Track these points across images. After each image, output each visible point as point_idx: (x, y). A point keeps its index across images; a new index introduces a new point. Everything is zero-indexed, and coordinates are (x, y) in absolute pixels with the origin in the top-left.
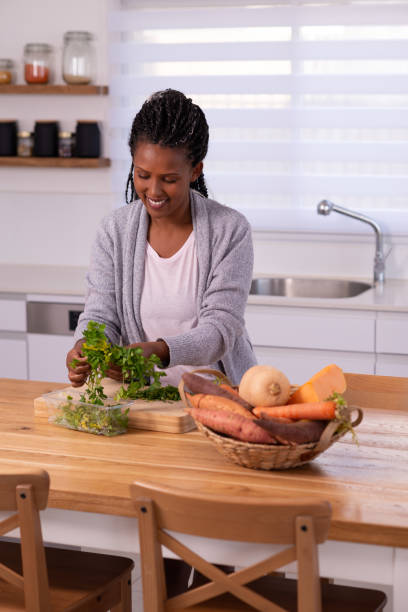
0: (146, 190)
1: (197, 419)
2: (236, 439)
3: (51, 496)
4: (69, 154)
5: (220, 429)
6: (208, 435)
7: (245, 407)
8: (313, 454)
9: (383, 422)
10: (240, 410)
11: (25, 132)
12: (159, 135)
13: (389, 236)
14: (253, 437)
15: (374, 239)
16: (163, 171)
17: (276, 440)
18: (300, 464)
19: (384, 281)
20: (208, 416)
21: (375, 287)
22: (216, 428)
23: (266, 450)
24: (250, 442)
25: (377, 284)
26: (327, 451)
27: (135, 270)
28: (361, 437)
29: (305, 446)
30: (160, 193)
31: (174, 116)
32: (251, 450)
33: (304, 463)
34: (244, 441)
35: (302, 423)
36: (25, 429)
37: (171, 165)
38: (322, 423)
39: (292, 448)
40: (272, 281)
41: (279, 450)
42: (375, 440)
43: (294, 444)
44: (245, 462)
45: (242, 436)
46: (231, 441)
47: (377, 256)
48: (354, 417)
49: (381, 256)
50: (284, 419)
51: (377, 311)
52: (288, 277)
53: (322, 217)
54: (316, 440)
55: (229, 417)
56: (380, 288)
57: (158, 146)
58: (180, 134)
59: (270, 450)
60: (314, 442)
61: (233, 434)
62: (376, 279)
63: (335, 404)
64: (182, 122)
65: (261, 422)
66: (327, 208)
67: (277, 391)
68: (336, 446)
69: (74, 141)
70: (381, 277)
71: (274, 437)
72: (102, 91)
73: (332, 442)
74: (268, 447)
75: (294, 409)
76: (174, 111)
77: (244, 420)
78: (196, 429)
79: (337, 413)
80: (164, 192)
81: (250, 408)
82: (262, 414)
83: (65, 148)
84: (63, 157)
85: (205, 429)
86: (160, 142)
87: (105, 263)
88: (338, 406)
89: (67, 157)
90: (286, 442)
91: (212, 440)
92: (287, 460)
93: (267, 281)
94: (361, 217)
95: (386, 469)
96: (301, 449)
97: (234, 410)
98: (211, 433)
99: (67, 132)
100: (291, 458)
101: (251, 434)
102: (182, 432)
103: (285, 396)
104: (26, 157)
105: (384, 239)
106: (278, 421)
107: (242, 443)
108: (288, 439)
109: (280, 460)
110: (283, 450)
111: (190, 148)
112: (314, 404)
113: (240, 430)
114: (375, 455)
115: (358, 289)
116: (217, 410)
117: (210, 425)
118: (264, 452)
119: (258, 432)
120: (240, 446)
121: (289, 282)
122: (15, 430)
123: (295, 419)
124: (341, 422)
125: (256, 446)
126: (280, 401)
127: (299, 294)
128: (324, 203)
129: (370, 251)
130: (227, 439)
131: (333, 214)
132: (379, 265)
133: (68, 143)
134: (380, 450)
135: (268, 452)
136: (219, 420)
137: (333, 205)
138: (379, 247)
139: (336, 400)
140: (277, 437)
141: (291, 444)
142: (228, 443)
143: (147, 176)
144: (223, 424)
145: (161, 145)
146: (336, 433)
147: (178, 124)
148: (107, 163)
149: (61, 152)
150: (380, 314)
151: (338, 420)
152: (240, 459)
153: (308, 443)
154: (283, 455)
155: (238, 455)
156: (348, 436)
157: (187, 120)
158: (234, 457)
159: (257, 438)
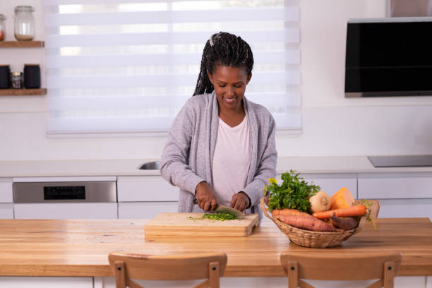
0: (224, 93)
2: (312, 230)
3: (227, 269)
4: (20, 87)
5: (301, 225)
12: (229, 61)
22: (297, 225)
24: (321, 231)
29: (350, 231)
30: (233, 94)
34: (316, 231)
37: (239, 77)
38: (357, 218)
43: (342, 230)
45: (314, 228)
46: (309, 231)
54: (356, 227)
55: (305, 218)
57: (230, 67)
58: (241, 59)
60: (354, 228)
61: (309, 228)
63: (365, 206)
64: (241, 51)
67: (326, 202)
69: (22, 78)
72: (42, 44)
79: (367, 211)
80: (235, 93)
83: (16, 82)
85: (289, 227)
88: (367, 207)
89: (18, 89)
91: (295, 232)
98: (295, 229)
100: (340, 239)
101: (320, 227)
103: (329, 205)
109: (334, 241)
113: (313, 225)
117: (293, 224)
118: (328, 236)
119: (324, 225)
120: (314, 234)
125: (324, 233)
133: (19, 79)
136: (299, 220)
143: (224, 85)
144: (303, 222)
145: (232, 66)
147: (239, 52)
148: (45, 92)
149: (14, 85)
151: (368, 215)
152: (310, 243)
153: (351, 229)
154: (337, 237)
155: (310, 240)
157: (243, 49)
158: (307, 241)
159: (324, 229)
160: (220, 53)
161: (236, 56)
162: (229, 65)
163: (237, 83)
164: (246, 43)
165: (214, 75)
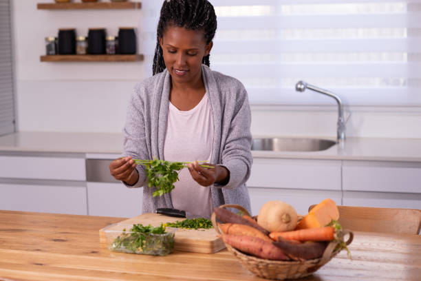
1: (228, 243)
2: (258, 257)
4: (114, 52)
5: (246, 249)
6: (236, 254)
7: (263, 232)
8: (317, 267)
9: (363, 241)
10: (260, 235)
11: (81, 37)
12: (184, 21)
13: (348, 106)
14: (271, 255)
15: (337, 108)
16: (187, 47)
17: (289, 257)
18: (306, 275)
19: (345, 138)
20: (236, 240)
21: (338, 143)
22: (242, 249)
23: (281, 265)
24: (270, 259)
25: (340, 141)
26: (327, 265)
27: (160, 122)
28: (353, 253)
29: (311, 261)
30: (184, 64)
31: (194, 7)
32: (270, 266)
33: (310, 274)
34: (264, 258)
35: (307, 244)
36: (93, 252)
38: (323, 243)
39: (301, 264)
40: (263, 141)
41: (292, 265)
42: (360, 255)
43: (302, 260)
44: (265, 274)
45: (262, 255)
46: (254, 258)
47: (340, 120)
48: (346, 238)
49: (342, 121)
50: (294, 241)
51: (342, 160)
52: (275, 138)
53: (299, 93)
54: (320, 256)
55: (252, 240)
56: (342, 144)
57: (183, 29)
58: (199, 20)
59: (284, 265)
60: (318, 258)
61: (256, 254)
62: (339, 137)
63: (334, 229)
64: (200, 11)
65: (278, 243)
66: (302, 87)
67: (288, 220)
68: (334, 261)
69: (117, 43)
70: (343, 136)
71: (287, 255)
72: (137, 6)
73: (331, 257)
74: (283, 263)
75: (301, 233)
76: (194, 3)
77: (264, 243)
78: (225, 249)
79: (335, 235)
80: (187, 63)
81: (268, 233)
82: (279, 238)
83: (111, 48)
84: (110, 54)
85: (234, 250)
86: (185, 25)
87: (137, 118)
88: (336, 230)
89: (112, 54)
90: (296, 259)
91: (240, 258)
92: (297, 272)
93: (260, 141)
94: (328, 93)
95: (372, 277)
96: (308, 264)
97: (255, 235)
98: (239, 253)
99: (111, 37)
100: (300, 271)
101: (270, 253)
102: (213, 253)
103: (294, 223)
104: (82, 55)
105: (344, 108)
106: (291, 243)
107: (262, 260)
108: (298, 256)
109: (292, 272)
110: (294, 265)
111: (206, 30)
112: (316, 229)
113: (261, 250)
114: (361, 267)
115: (326, 145)
116: (242, 235)
117: (238, 247)
118: (280, 266)
119: (275, 251)
120: (261, 262)
121: (276, 141)
122: (86, 254)
123: (302, 241)
124: (339, 242)
125: (274, 262)
126: (289, 228)
127: (282, 149)
128: (301, 83)
129: (335, 117)
130: (251, 258)
131: (307, 90)
132: (341, 127)
133: (113, 44)
134: (364, 263)
135: (283, 267)
136: (244, 243)
137: (307, 84)
138: (340, 114)
139: (334, 226)
140: (290, 255)
141: (301, 261)
142: (252, 260)
144: (248, 246)
145: (186, 28)
146: (334, 251)
147: (198, 12)
148: (142, 58)
149: (108, 50)
150: (344, 162)
151: (336, 241)
152: (262, 273)
153: (314, 259)
154: (295, 269)
155: (259, 269)
156: (343, 253)
157: (203, 9)
158: (256, 271)
159: (275, 256)
160: (175, 11)
161: (193, 15)
162: (182, 25)
163: (190, 50)
164: (210, 4)
165: (164, 37)
